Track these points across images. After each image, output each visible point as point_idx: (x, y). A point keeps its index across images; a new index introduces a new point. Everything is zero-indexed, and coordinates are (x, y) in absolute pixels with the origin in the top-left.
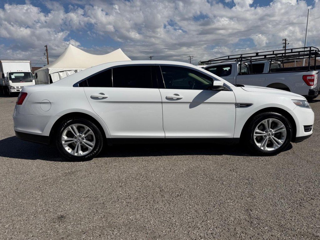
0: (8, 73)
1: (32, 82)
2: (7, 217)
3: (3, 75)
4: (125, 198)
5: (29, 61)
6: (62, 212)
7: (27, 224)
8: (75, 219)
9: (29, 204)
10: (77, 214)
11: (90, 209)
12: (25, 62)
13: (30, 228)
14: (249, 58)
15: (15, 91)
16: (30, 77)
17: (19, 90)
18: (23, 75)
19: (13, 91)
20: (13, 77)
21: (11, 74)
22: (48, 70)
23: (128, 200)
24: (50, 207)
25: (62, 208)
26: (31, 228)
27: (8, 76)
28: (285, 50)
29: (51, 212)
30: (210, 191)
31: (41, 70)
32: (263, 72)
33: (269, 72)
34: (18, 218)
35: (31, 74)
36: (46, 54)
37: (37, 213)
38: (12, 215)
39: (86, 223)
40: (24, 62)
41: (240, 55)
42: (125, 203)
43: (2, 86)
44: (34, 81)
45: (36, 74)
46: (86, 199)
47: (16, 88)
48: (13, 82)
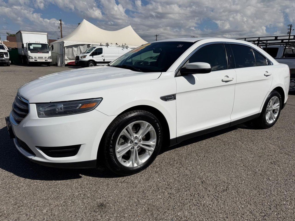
0: (27, 43)
1: (48, 53)
2: (43, 200)
3: (23, 45)
4: (165, 187)
5: (47, 34)
6: (101, 198)
7: (66, 211)
8: (117, 209)
9: (64, 185)
10: (118, 203)
11: (130, 197)
12: (43, 34)
13: (69, 216)
14: (265, 42)
15: (33, 60)
16: (47, 48)
17: (37, 60)
18: (40, 46)
19: (31, 60)
20: (31, 47)
21: (30, 44)
22: (63, 43)
23: (170, 191)
24: (87, 191)
25: (100, 194)
26: (71, 217)
27: (27, 47)
28: (290, 36)
29: (88, 197)
30: (258, 187)
31: (57, 43)
32: (276, 56)
33: (283, 57)
34: (55, 202)
35: (47, 45)
36: (60, 28)
37: (74, 197)
38: (48, 198)
39: (130, 216)
40: (41, 34)
41: (258, 38)
42: (166, 193)
43: (21, 55)
44: (50, 52)
45: (52, 46)
46: (123, 184)
47: (34, 58)
48: (31, 52)
